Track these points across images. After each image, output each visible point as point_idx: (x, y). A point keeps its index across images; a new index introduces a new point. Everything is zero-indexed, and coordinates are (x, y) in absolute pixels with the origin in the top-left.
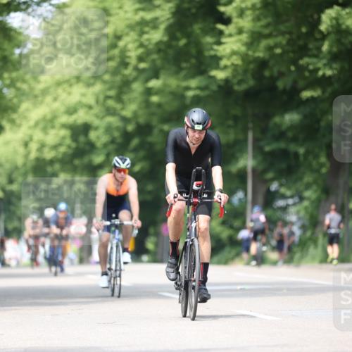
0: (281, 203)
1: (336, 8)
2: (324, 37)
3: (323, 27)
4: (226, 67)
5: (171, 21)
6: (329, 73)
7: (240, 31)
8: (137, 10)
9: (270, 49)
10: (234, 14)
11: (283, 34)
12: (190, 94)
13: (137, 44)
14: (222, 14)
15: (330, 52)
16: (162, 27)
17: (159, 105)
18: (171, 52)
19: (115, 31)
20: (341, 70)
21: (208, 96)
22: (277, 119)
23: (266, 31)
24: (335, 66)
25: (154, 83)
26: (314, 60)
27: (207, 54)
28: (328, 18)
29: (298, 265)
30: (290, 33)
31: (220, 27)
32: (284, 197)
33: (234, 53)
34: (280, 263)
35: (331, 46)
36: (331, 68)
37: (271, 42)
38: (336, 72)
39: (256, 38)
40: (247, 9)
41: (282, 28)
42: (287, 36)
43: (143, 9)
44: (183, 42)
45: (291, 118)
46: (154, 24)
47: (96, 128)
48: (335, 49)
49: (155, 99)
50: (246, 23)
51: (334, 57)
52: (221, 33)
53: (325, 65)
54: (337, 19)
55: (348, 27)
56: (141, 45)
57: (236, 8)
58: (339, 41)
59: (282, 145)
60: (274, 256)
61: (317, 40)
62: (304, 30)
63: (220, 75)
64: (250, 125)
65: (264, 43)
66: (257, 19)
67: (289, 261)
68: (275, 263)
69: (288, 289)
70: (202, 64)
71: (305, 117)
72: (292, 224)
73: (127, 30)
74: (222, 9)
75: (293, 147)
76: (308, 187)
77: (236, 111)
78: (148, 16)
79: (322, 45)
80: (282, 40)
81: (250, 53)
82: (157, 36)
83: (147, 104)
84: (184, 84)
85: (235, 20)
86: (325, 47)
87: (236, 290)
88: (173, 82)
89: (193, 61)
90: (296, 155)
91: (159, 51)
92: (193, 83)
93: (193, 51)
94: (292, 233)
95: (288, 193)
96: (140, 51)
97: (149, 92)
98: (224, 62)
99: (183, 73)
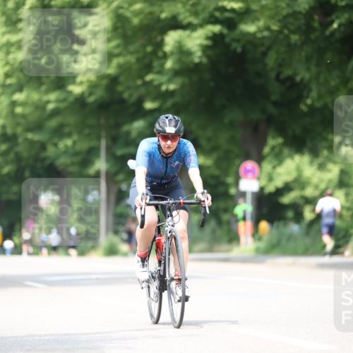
1: (179, 31)
2: (165, 56)
3: (168, 48)
4: (81, 83)
6: (172, 87)
9: (120, 66)
11: (131, 53)
12: (51, 106)
13: (4, 62)
17: (23, 116)
20: (183, 86)
22: (125, 128)
23: (117, 51)
24: (177, 81)
25: (19, 97)
28: (172, 39)
30: (138, 52)
35: (174, 63)
37: (121, 60)
39: (110, 56)
41: (132, 48)
42: (136, 55)
43: (9, 32)
46: (19, 45)
48: (177, 67)
49: (19, 110)
51: (176, 73)
53: (169, 80)
56: (8, 63)
58: (179, 61)
60: (124, 247)
61: (160, 59)
62: (149, 49)
63: (76, 89)
64: (103, 133)
65: (115, 61)
66: (109, 40)
68: (125, 255)
78: (14, 38)
79: (165, 63)
80: (131, 59)
82: (21, 56)
83: (12, 113)
84: (45, 98)
86: (169, 64)
88: (35, 96)
92: (53, 96)
96: (7, 68)
97: (14, 104)
98: (79, 79)
99: (43, 88)
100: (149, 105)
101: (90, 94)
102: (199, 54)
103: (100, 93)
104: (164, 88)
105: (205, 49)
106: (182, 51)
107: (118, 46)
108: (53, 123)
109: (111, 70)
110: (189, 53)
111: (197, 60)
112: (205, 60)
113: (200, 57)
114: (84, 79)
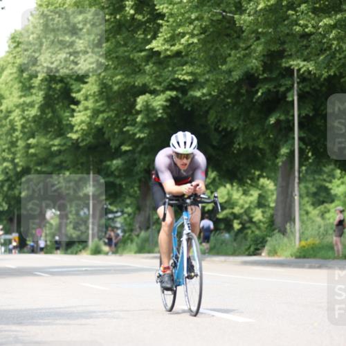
0: (110, 216)
1: (148, 95)
2: (138, 112)
3: (138, 107)
4: (77, 131)
5: (43, 102)
6: (142, 136)
7: (86, 109)
8: (21, 97)
9: (105, 120)
10: (82, 99)
11: (113, 110)
12: (55, 148)
13: (21, 117)
14: (73, 98)
15: (141, 122)
16: (37, 106)
17: (34, 155)
18: (42, 122)
19: (7, 108)
20: (149, 134)
21: (65, 151)
23: (102, 109)
24: (146, 131)
25: (31, 141)
26: (133, 128)
27: (64, 122)
28: (141, 100)
29: (121, 255)
30: (117, 110)
31: (73, 107)
32: (112, 212)
33: (82, 122)
34: (110, 253)
35: (142, 119)
36: (143, 133)
37: (105, 115)
38: (146, 135)
39: (96, 113)
40: (90, 95)
41: (112, 107)
42: (115, 112)
43: (24, 96)
44: (50, 115)
45: (117, 163)
46: (32, 105)
48: (145, 121)
49: (32, 151)
50: (90, 104)
51: (145, 126)
52: (73, 111)
53: (139, 131)
54: (147, 102)
55: (153, 107)
56: (24, 118)
57: (83, 94)
58: (147, 115)
59: (111, 179)
60: (106, 249)
61: (133, 115)
63: (74, 136)
64: (91, 167)
65: (101, 116)
66: (97, 101)
67: (115, 252)
68: (107, 254)
69: (115, 270)
70: (62, 129)
71: (125, 162)
72: (117, 228)
73: (14, 108)
74: (74, 95)
75: (118, 181)
76: (127, 206)
77: (83, 160)
78: (28, 100)
79: (137, 118)
80: (112, 114)
81: (92, 122)
82: (33, 112)
83: (27, 154)
84: (51, 143)
85: (83, 102)
86: (139, 119)
87: (82, 271)
88: (44, 141)
89: (56, 127)
90: (120, 186)
91: (35, 121)
92: (57, 142)
93: (56, 121)
94: (117, 235)
95: (115, 209)
96: (23, 121)
97: (29, 146)
98: (75, 129)
100: (124, 148)
101: (83, 141)
102: (161, 111)
103: (89, 139)
104: (138, 136)
105: (165, 108)
106: (148, 109)
107: (103, 105)
108: (57, 160)
109: (98, 123)
110: (154, 111)
111: (160, 116)
112: (165, 116)
113: (161, 113)
114: (79, 128)
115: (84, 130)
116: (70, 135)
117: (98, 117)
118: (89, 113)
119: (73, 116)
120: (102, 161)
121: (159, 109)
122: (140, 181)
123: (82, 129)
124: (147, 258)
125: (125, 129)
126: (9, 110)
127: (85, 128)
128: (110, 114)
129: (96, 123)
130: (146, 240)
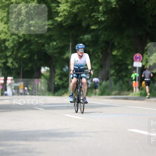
2: (100, 4)
4: (61, 16)
6: (103, 19)
7: (67, 2)
20: (107, 18)
21: (53, 28)
22: (81, 37)
23: (78, 2)
24: (106, 16)
26: (97, 14)
27: (53, 11)
30: (87, 2)
33: (64, 10)
35: (103, 8)
36: (104, 17)
37: (79, 6)
38: (105, 19)
42: (86, 4)
45: (87, 37)
47: (8, 40)
48: (105, 10)
52: (59, 3)
53: (101, 16)
58: (106, 6)
63: (59, 19)
64: (71, 40)
65: (77, 6)
70: (52, 15)
71: (93, 36)
77: (65, 34)
79: (99, 8)
86: (101, 8)
87: (65, 106)
98: (60, 14)
100: (93, 27)
101: (65, 22)
103: (69, 21)
104: (100, 19)
109: (75, 10)
111: (114, 6)
112: (117, 7)
114: (62, 14)
115: (66, 15)
116: (56, 18)
117: (75, 7)
118: (69, 4)
119: (59, 6)
120: (78, 36)
121: (114, 2)
122: (102, 48)
123: (64, 15)
124: (106, 98)
125: (92, 15)
126: (17, 2)
127: (67, 14)
128: (83, 5)
129: (74, 11)
130: (106, 87)
